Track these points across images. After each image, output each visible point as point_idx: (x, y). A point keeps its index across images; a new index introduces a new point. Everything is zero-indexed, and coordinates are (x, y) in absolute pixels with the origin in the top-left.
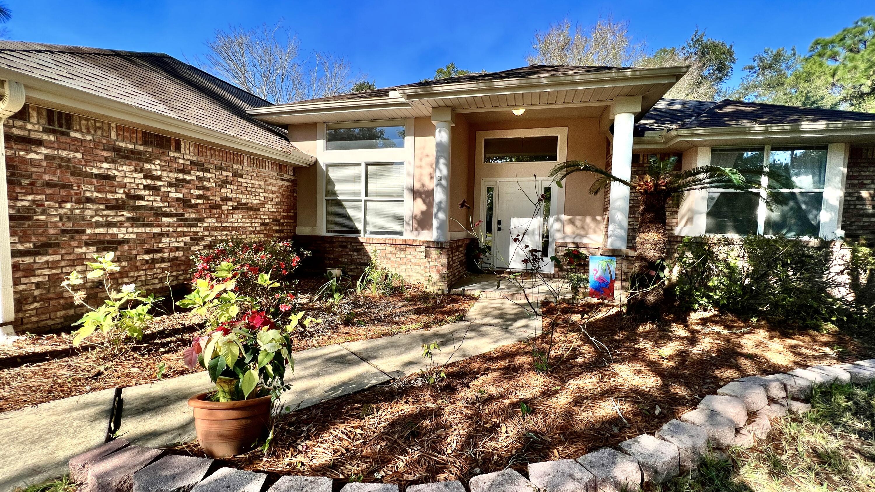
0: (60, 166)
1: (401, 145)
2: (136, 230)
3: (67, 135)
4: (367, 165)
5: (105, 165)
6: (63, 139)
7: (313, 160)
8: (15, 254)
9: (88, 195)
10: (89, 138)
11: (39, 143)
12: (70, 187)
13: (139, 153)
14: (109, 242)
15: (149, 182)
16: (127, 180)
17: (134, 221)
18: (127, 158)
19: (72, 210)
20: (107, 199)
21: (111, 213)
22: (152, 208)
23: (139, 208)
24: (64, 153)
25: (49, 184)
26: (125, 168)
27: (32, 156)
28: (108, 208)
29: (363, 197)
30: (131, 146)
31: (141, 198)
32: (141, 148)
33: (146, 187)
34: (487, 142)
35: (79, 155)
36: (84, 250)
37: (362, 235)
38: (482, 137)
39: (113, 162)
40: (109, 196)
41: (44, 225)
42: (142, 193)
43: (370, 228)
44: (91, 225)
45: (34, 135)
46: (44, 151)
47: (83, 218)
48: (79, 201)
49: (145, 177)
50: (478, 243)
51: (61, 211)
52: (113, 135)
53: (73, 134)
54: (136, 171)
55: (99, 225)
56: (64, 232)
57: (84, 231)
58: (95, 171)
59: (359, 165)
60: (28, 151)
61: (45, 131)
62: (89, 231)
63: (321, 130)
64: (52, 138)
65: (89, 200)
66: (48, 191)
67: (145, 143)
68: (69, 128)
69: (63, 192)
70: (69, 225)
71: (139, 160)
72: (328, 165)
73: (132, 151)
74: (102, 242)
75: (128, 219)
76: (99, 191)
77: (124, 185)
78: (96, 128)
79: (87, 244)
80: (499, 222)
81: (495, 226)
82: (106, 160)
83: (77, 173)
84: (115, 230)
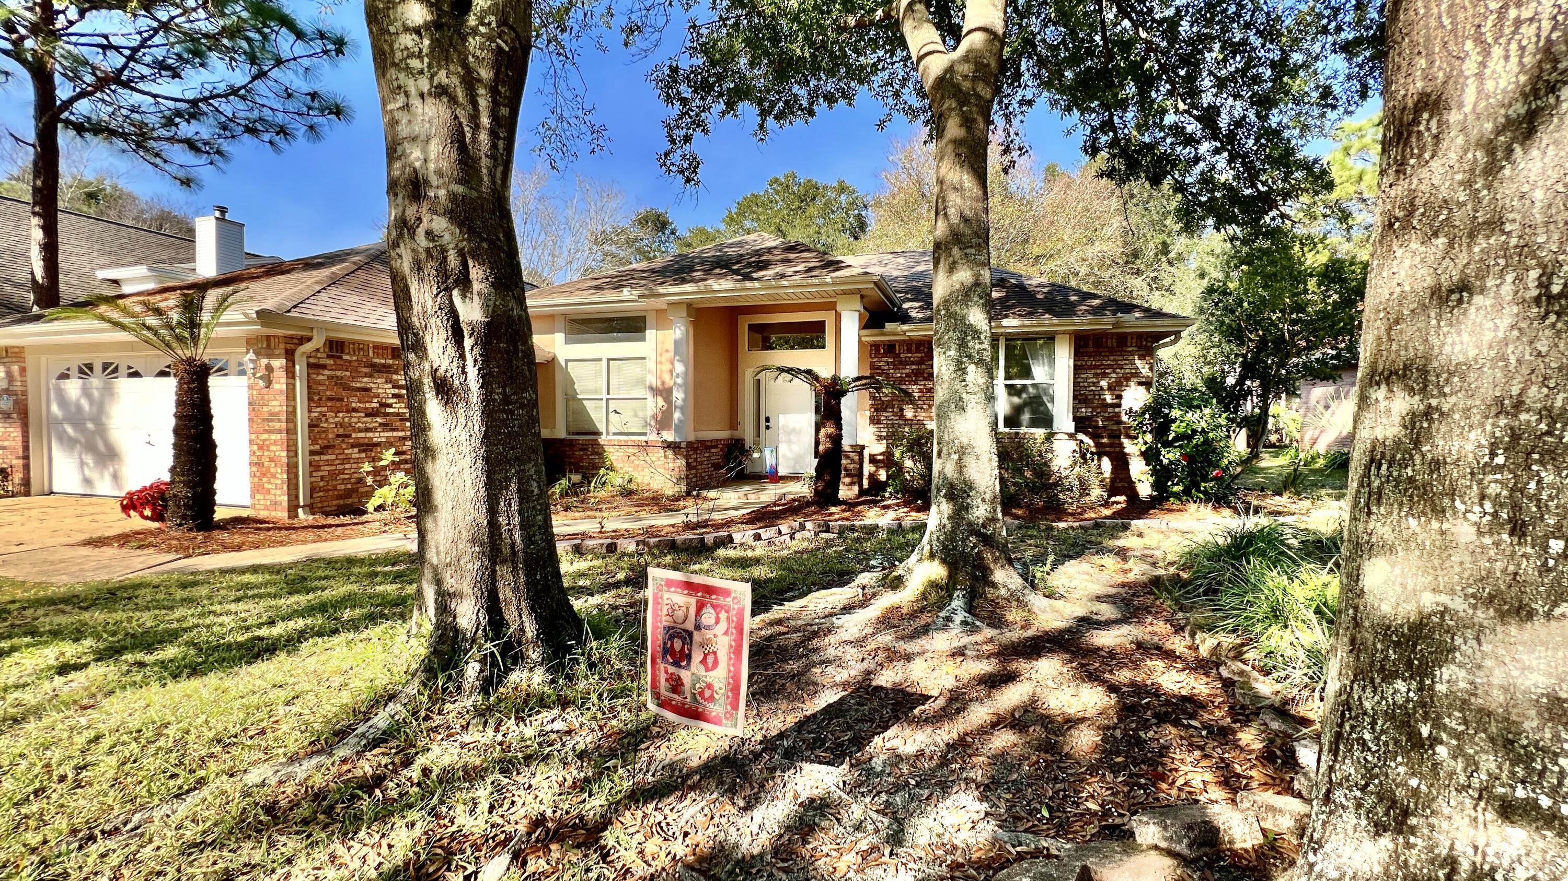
0: (336, 384)
1: (643, 339)
2: (387, 434)
3: (340, 358)
4: (609, 360)
5: (365, 380)
6: (339, 362)
7: (551, 355)
8: (312, 453)
9: (354, 405)
10: (355, 358)
11: (324, 367)
12: (341, 400)
13: (390, 366)
14: (367, 445)
15: (396, 391)
16: (380, 391)
17: (385, 427)
18: (380, 371)
19: (343, 418)
20: (366, 408)
21: (368, 419)
22: (398, 414)
23: (388, 414)
24: (339, 373)
25: (330, 399)
26: (379, 381)
27: (320, 377)
28: (367, 415)
29: (605, 396)
30: (383, 361)
31: (390, 406)
32: (391, 362)
33: (394, 396)
34: (752, 328)
35: (348, 374)
36: (350, 451)
37: (604, 437)
38: (744, 323)
39: (371, 376)
40: (368, 405)
41: (326, 431)
42: (391, 401)
43: (613, 429)
44: (354, 431)
45: (322, 362)
46: (327, 372)
47: (350, 425)
48: (348, 411)
49: (394, 387)
50: (743, 445)
51: (337, 420)
52: (371, 354)
53: (346, 357)
54: (386, 382)
55: (360, 431)
56: (338, 436)
57: (349, 436)
58: (358, 385)
59: (600, 360)
60: (318, 374)
61: (329, 357)
62: (354, 435)
63: (560, 323)
64: (332, 362)
65: (355, 410)
66: (329, 404)
67: (393, 358)
68: (342, 352)
69: (338, 404)
70: (341, 431)
71: (389, 372)
72: (567, 361)
73: (384, 366)
74: (362, 445)
75: (381, 424)
76: (360, 402)
77: (377, 396)
78: (360, 349)
79: (353, 446)
80: (768, 420)
81: (763, 423)
82: (366, 375)
83: (348, 388)
84: (370, 435)
